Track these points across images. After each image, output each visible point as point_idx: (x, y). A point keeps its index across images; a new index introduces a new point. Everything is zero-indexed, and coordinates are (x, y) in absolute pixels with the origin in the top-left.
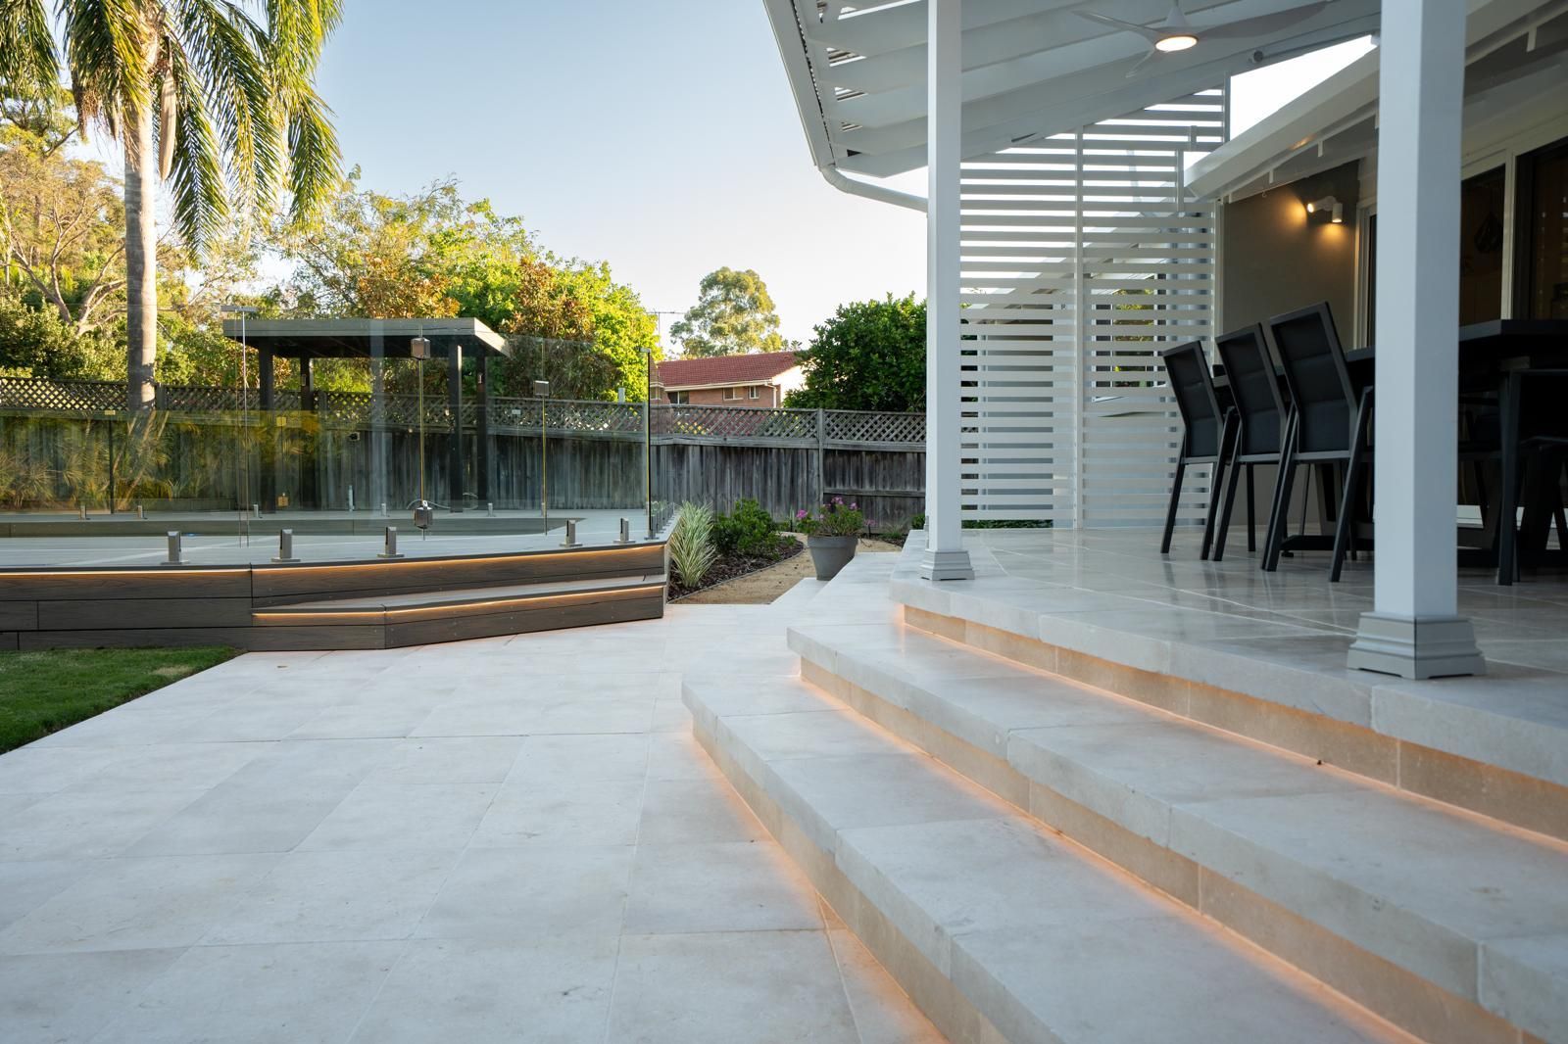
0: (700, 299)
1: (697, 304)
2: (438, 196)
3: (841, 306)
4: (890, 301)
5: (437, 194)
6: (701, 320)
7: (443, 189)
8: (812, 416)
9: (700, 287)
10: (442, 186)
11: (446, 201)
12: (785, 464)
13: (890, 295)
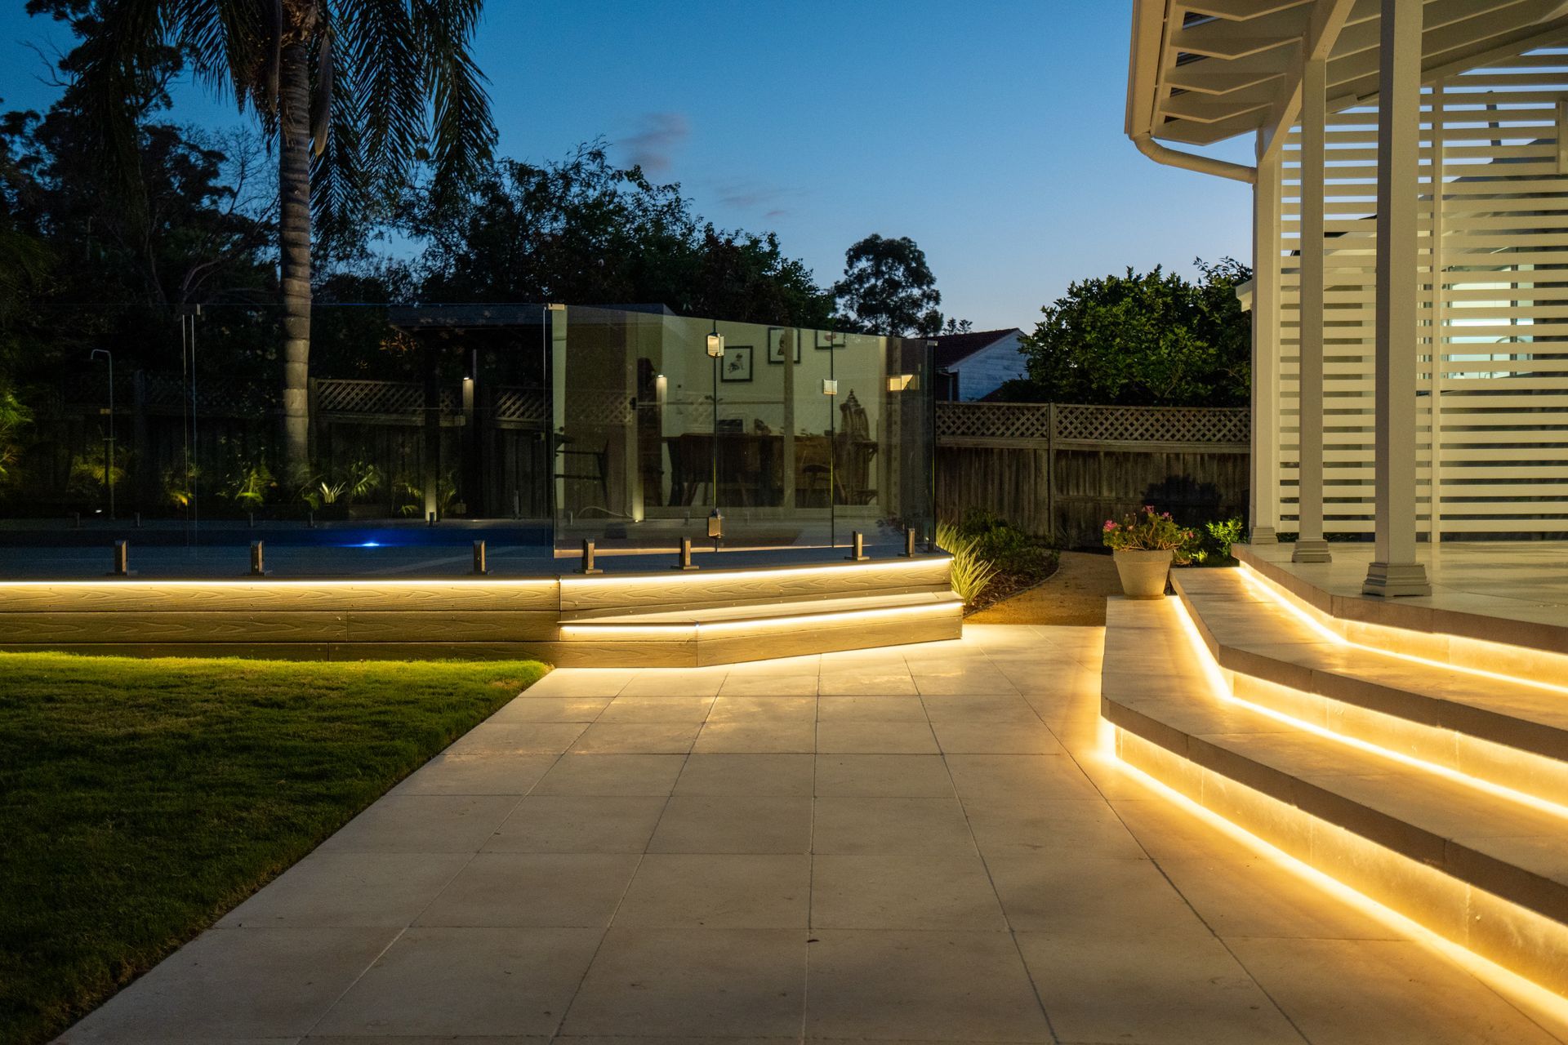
0: (846, 272)
1: (843, 278)
2: (584, 161)
3: (1073, 284)
4: (1130, 277)
5: (583, 160)
6: (847, 297)
7: (590, 153)
8: (1040, 412)
9: (846, 258)
10: (589, 150)
11: (593, 167)
12: (1010, 467)
13: (1130, 270)
